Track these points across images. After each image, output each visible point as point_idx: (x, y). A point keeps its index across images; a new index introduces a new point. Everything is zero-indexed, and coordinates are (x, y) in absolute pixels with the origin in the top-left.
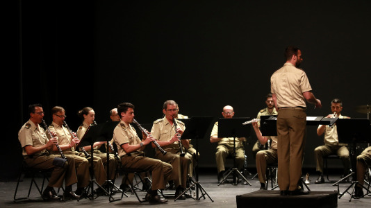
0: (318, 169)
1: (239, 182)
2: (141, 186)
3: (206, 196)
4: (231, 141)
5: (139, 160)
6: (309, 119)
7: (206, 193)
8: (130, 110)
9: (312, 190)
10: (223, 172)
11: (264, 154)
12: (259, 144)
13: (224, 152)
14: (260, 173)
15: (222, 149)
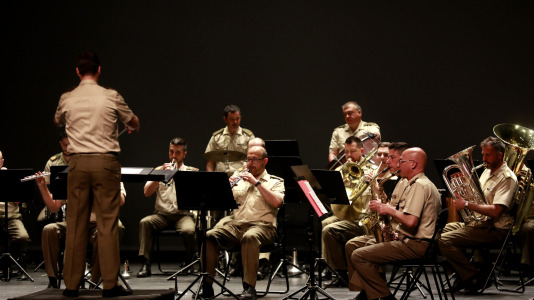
0: (141, 252)
1: (13, 276)
9: (133, 287)
11: (55, 229)
12: (47, 212)
14: (47, 260)
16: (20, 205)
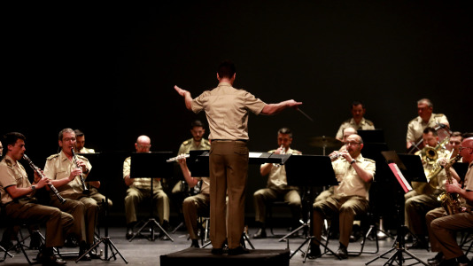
1: (156, 237)
2: (27, 243)
3: (117, 256)
4: (147, 182)
5: (29, 208)
6: (252, 155)
7: (118, 252)
8: (19, 142)
9: (256, 248)
10: (134, 223)
11: (193, 201)
12: (182, 186)
13: (135, 197)
15: (133, 193)
16: (161, 181)
